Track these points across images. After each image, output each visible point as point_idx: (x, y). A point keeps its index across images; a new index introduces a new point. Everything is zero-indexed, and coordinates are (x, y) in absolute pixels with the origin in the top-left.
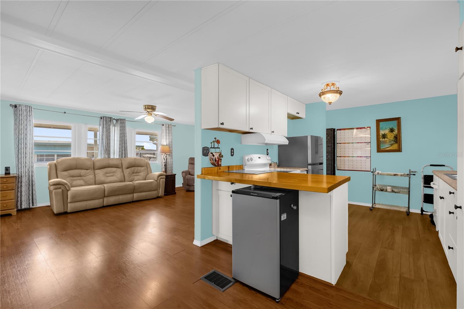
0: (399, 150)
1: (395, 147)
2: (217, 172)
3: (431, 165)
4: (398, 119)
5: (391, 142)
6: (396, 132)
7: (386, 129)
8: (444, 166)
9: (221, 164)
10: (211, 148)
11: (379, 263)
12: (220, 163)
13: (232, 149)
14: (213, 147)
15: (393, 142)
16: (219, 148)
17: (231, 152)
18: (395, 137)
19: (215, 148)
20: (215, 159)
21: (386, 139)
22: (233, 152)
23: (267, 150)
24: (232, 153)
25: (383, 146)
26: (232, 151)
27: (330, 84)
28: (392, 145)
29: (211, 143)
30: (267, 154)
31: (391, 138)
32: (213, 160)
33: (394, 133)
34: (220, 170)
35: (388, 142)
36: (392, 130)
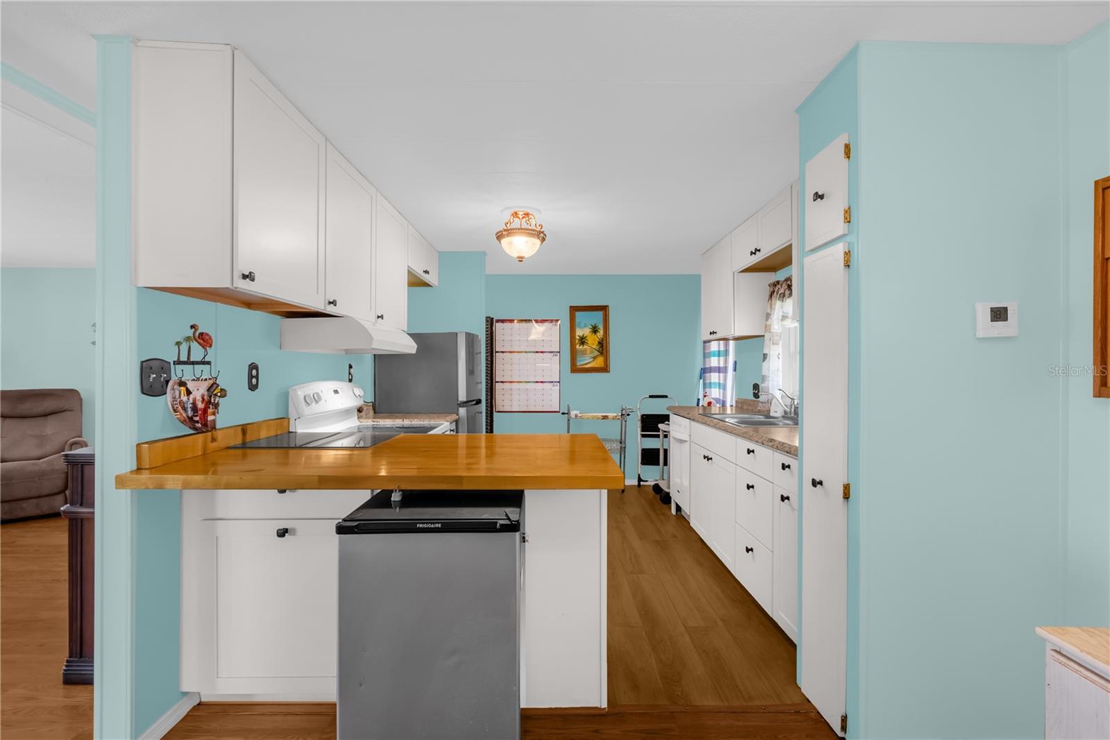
0: (605, 369)
1: (599, 362)
2: (205, 454)
3: (651, 397)
4: (604, 309)
5: (593, 352)
6: (601, 334)
7: (585, 326)
8: (666, 397)
9: (214, 421)
10: (179, 362)
11: (642, 613)
12: (210, 418)
13: (253, 367)
14: (184, 358)
15: (596, 353)
16: (209, 363)
17: (251, 377)
18: (599, 343)
19: (193, 363)
20: (194, 404)
21: (585, 347)
22: (257, 377)
23: (351, 367)
24: (254, 381)
25: (580, 361)
26: (254, 372)
27: (521, 214)
28: (595, 358)
29: (178, 344)
30: (350, 381)
31: (593, 344)
32: (185, 409)
33: (598, 334)
34: (215, 444)
35: (588, 352)
36: (595, 330)
